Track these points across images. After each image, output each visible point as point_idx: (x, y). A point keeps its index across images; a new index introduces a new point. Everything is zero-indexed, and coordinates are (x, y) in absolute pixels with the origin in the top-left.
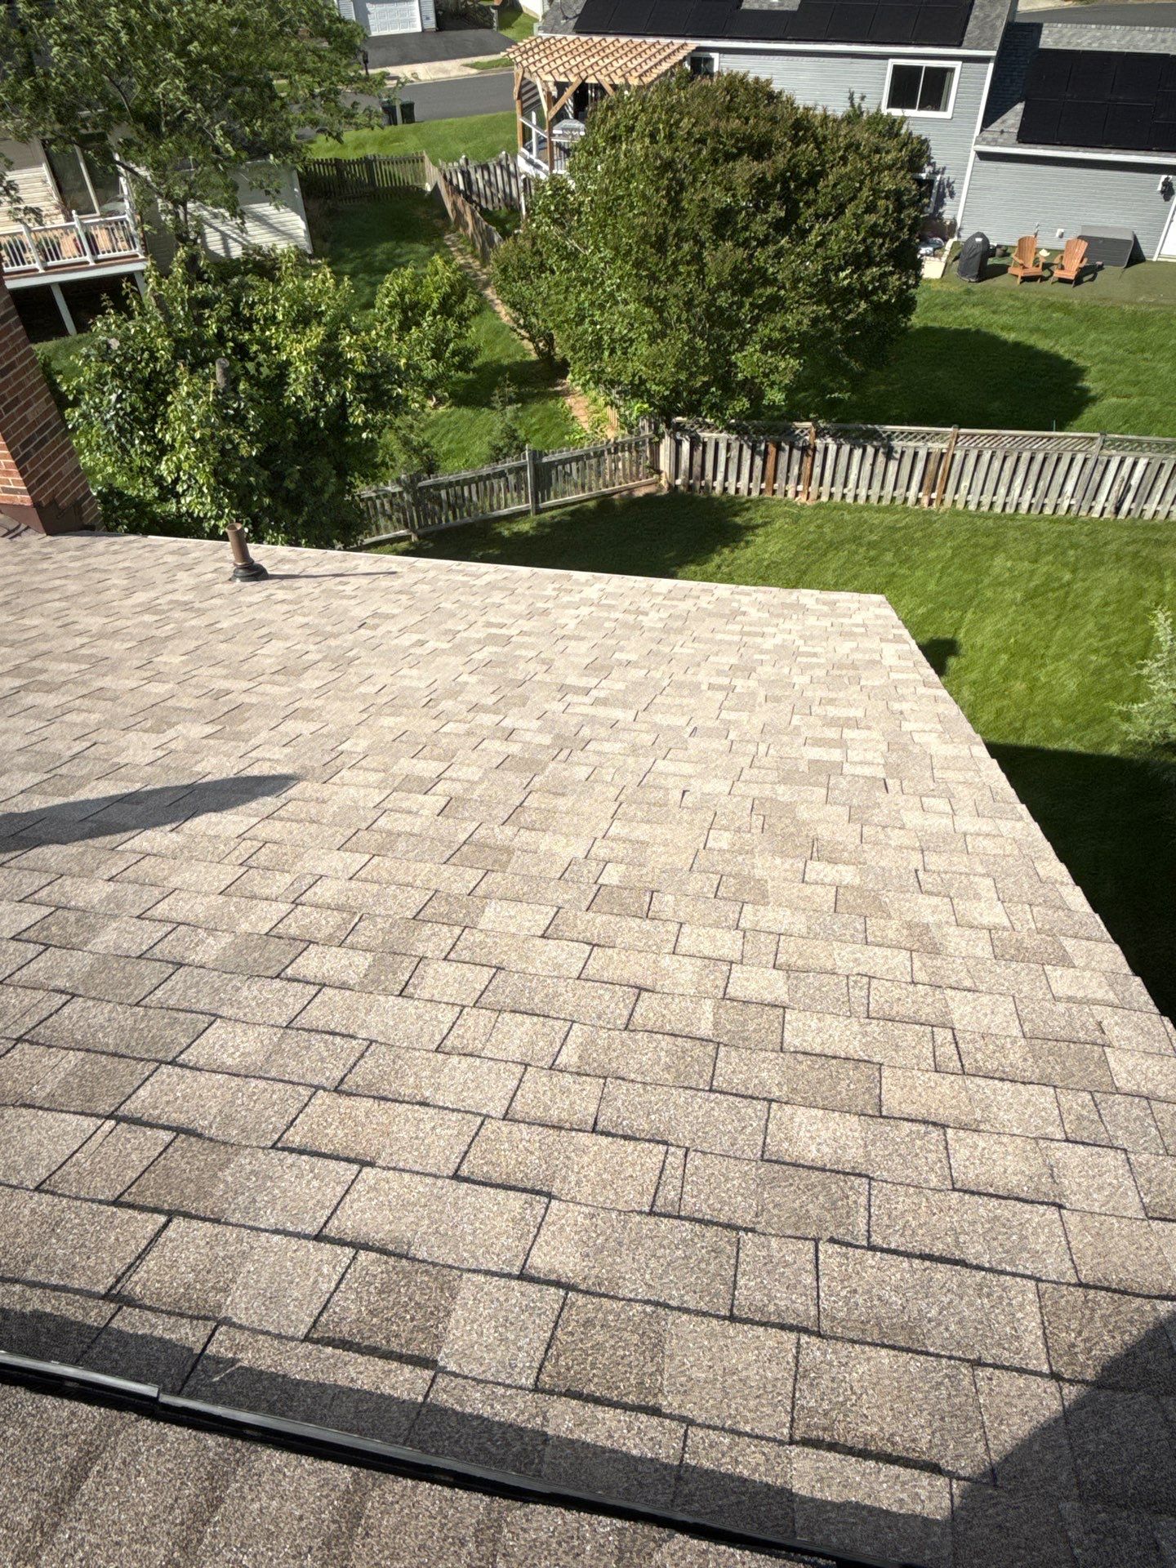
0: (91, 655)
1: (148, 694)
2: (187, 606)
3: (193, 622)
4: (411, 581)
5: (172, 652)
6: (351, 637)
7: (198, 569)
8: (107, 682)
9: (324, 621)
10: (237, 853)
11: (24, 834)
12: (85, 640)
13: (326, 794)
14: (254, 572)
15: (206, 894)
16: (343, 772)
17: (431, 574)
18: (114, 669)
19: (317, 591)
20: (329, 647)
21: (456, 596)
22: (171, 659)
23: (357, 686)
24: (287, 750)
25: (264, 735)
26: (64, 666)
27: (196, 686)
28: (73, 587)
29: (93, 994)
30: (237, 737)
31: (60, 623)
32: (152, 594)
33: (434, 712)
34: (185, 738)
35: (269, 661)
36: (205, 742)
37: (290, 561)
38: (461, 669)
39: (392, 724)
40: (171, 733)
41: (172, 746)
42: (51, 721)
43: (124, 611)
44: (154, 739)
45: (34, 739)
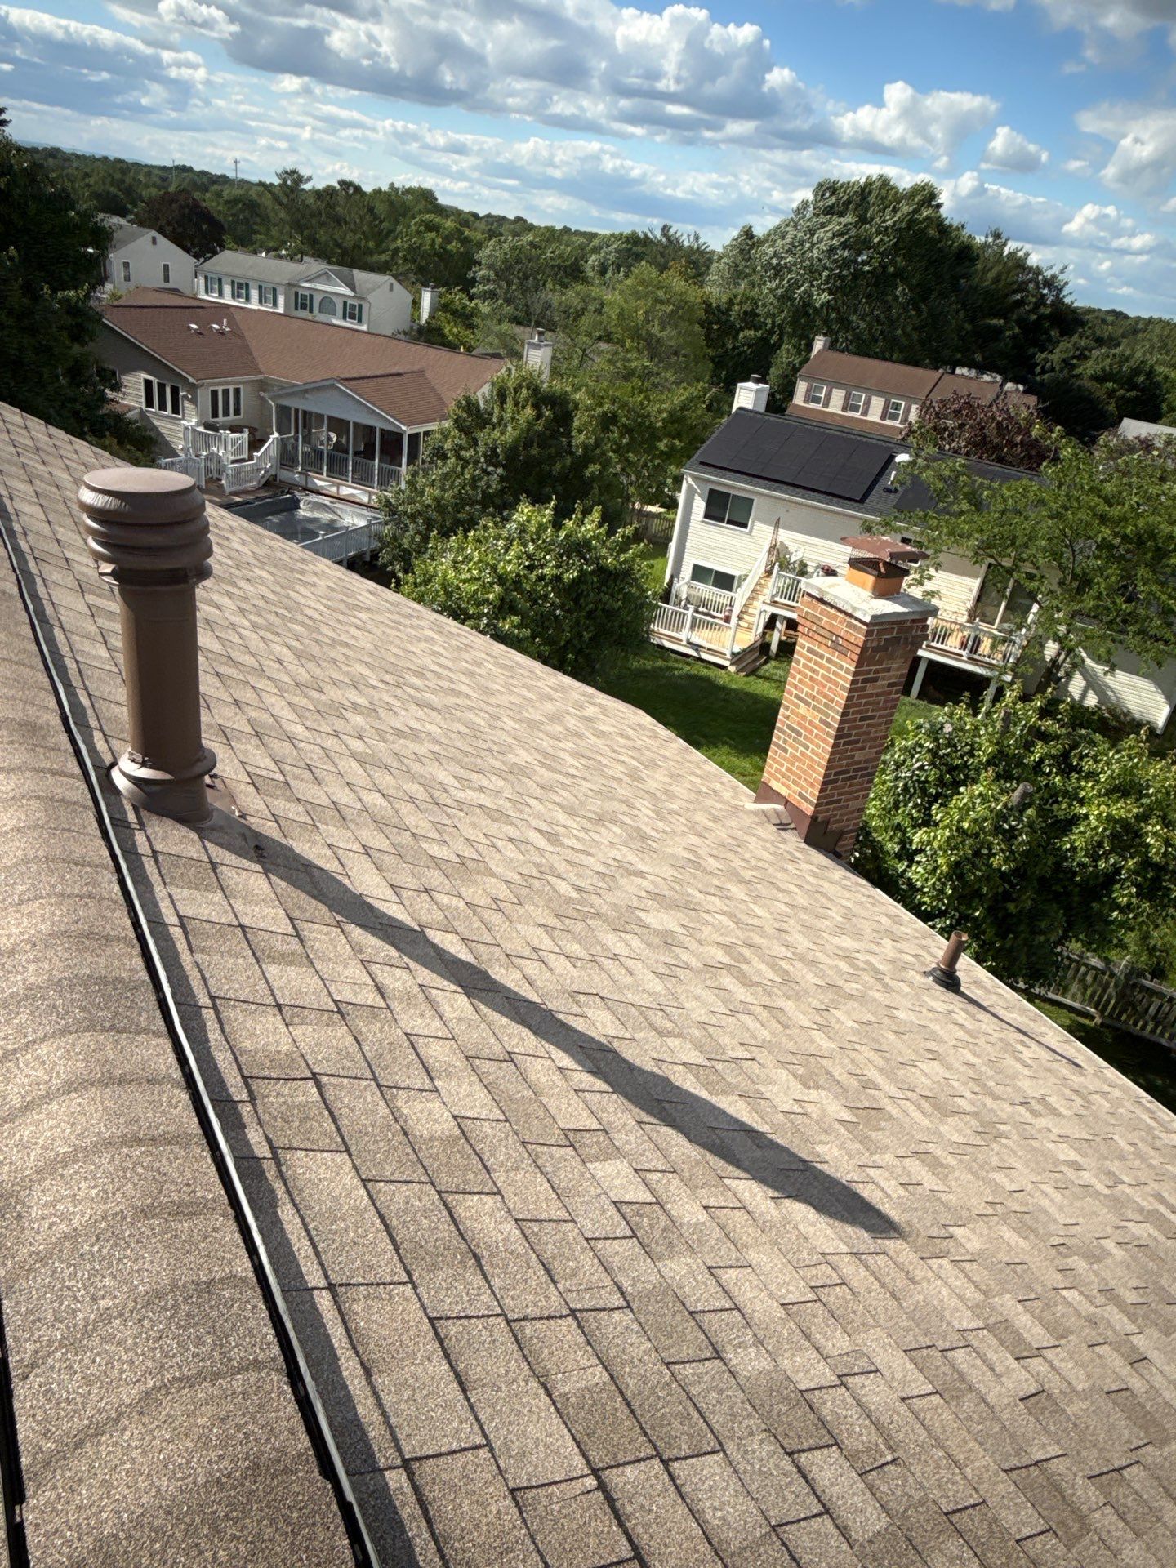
0: (787, 972)
1: (812, 1041)
2: (877, 974)
3: (877, 995)
4: (1092, 1088)
5: (847, 1013)
6: (1009, 1109)
7: (902, 945)
8: (788, 1005)
9: (990, 1073)
10: (814, 1271)
11: (667, 1106)
12: (789, 955)
13: (919, 1274)
14: (949, 980)
15: (771, 1295)
16: (944, 1262)
17: (1117, 1093)
18: (797, 997)
19: (996, 1035)
20: (984, 1105)
21: (1134, 1137)
22: (845, 1019)
23: (994, 1169)
24: (901, 1192)
25: (888, 1158)
26: (763, 968)
27: (853, 1061)
28: (801, 900)
29: (642, 1320)
30: (864, 1140)
31: (777, 925)
32: (856, 945)
33: (1061, 1262)
34: (823, 1110)
35: (923, 1080)
36: (837, 1126)
37: (983, 988)
38: (1109, 1230)
39: (1013, 1243)
40: (814, 1095)
41: (810, 1108)
42: (733, 1012)
43: (828, 947)
44: (797, 1090)
45: (714, 1020)
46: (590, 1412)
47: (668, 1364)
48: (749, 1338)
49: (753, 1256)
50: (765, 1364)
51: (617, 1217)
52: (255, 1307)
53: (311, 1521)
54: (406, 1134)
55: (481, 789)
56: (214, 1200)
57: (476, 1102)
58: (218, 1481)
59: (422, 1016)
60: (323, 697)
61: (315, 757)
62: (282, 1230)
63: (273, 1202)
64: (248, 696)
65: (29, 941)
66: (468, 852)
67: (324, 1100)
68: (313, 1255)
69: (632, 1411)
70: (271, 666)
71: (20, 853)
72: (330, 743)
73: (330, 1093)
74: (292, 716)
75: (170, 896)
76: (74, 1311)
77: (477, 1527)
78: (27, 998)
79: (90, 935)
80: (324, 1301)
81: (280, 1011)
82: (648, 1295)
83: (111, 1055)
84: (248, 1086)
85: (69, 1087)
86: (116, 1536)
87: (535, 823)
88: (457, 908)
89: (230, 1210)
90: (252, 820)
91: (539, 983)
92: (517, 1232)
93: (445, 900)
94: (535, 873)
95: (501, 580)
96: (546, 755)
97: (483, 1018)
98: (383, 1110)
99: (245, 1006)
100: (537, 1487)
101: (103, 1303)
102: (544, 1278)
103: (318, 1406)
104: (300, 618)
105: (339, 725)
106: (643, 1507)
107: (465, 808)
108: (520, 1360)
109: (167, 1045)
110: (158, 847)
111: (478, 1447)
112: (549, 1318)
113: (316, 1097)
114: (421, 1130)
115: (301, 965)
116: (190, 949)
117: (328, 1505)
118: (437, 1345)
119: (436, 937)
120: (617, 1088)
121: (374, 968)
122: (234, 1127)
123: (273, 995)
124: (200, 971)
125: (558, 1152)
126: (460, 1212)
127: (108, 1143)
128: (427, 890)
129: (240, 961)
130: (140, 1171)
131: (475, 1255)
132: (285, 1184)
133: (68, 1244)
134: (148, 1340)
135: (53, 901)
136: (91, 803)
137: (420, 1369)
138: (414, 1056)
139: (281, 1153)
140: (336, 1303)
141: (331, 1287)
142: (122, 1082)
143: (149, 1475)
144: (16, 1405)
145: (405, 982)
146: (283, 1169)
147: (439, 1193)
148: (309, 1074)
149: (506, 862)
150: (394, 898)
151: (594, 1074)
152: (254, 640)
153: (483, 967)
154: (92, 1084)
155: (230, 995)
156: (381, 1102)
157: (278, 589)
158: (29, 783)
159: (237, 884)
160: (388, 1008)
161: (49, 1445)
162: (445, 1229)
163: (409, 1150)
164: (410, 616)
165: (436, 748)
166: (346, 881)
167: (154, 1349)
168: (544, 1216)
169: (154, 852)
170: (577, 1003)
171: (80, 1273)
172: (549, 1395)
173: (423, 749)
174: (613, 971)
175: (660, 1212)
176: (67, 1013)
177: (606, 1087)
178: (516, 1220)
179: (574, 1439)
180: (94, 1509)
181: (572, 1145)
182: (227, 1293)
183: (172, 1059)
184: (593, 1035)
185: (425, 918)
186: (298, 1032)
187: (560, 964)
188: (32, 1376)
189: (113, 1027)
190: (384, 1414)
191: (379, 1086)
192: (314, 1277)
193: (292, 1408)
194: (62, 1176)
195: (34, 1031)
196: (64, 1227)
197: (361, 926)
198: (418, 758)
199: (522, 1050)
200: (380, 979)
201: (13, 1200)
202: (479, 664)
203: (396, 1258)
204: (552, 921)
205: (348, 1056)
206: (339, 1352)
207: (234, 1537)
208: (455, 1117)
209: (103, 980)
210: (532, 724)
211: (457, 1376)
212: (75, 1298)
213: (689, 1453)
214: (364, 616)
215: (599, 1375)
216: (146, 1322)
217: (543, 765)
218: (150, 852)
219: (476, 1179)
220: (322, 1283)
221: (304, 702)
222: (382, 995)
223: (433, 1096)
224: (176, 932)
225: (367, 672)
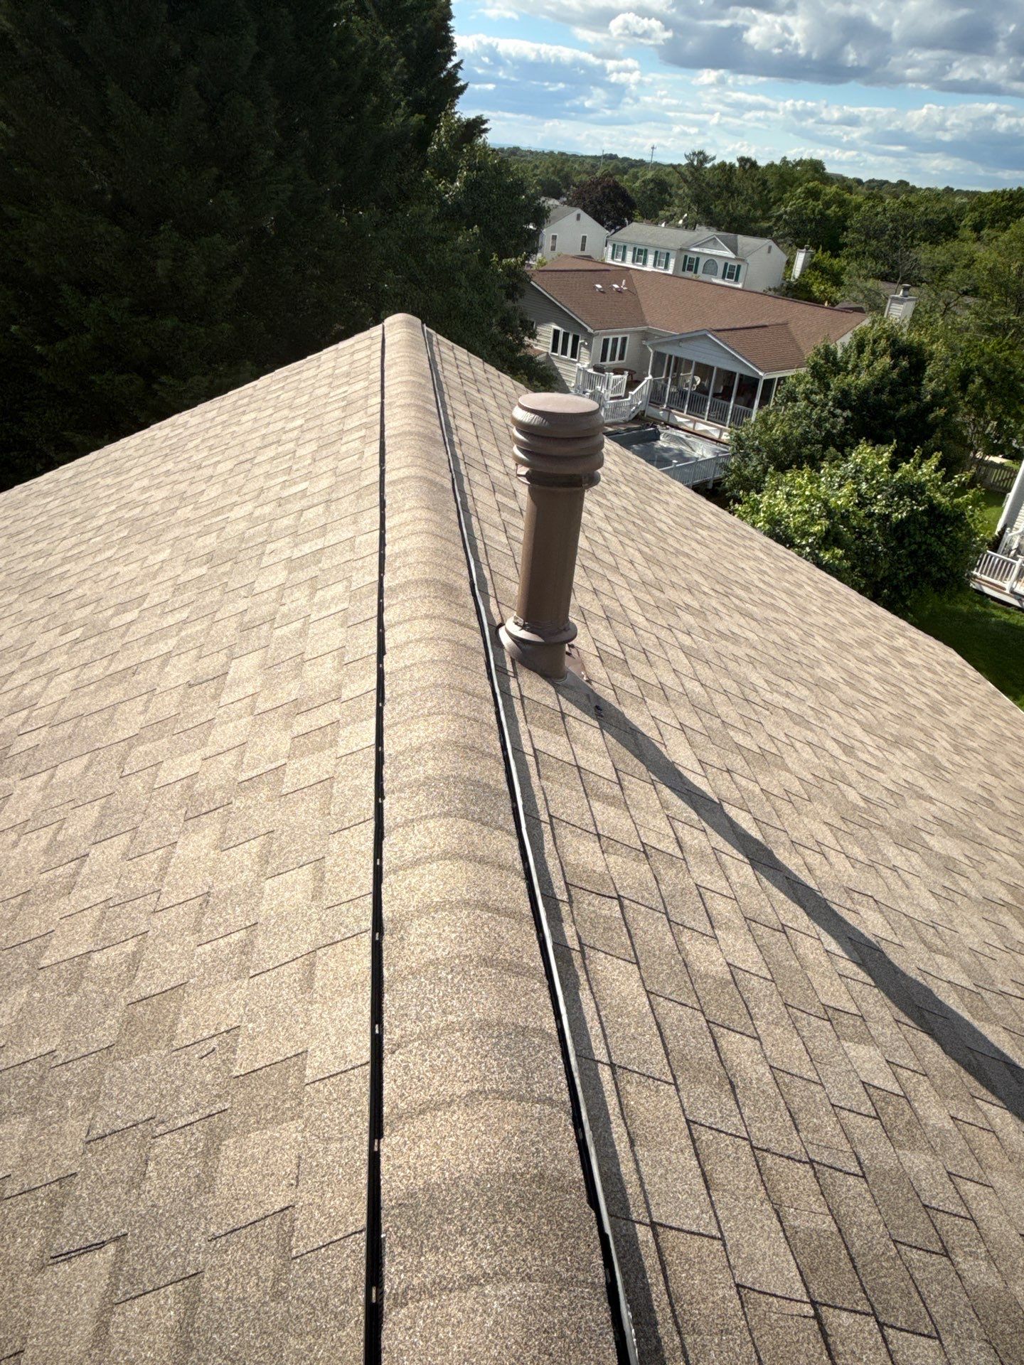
46: (815, 1251)
47: (895, 1242)
48: (982, 1250)
49: (997, 1179)
50: (995, 1281)
51: (864, 1097)
52: (555, 1058)
53: (577, 1235)
54: (686, 965)
55: (788, 695)
56: (535, 968)
57: (749, 958)
58: (514, 1176)
59: (711, 873)
60: (662, 596)
61: (650, 643)
62: (580, 1008)
63: (576, 985)
64: (604, 587)
65: (431, 744)
66: (769, 746)
67: (624, 919)
68: (601, 1036)
69: (855, 1267)
70: (625, 567)
71: (432, 679)
72: (663, 634)
73: (630, 915)
74: (636, 608)
75: (529, 732)
76: (430, 1017)
77: (704, 1300)
78: (424, 784)
79: (472, 748)
80: (605, 1074)
81: (599, 840)
82: (885, 1174)
83: (476, 839)
84: (568, 891)
85: (446, 855)
86: (439, 1185)
87: (833, 733)
88: (753, 792)
89: (545, 980)
90: (595, 685)
91: (818, 873)
92: (770, 1077)
93: (744, 782)
94: (827, 777)
95: (830, 513)
96: (851, 675)
97: (764, 890)
98: (669, 939)
99: (574, 829)
100: (760, 1292)
101: (451, 1018)
102: (789, 1123)
103: (592, 1151)
104: (651, 527)
105: (673, 621)
106: (853, 1352)
107: (771, 707)
108: (759, 1183)
109: (516, 843)
110: (525, 694)
111: (713, 1238)
112: (788, 1158)
113: (618, 914)
114: (701, 967)
115: (619, 807)
116: (539, 775)
117: (591, 1228)
118: (690, 1142)
119: (732, 812)
120: (879, 984)
121: (676, 824)
122: (556, 919)
123: (595, 825)
124: (544, 794)
125: (816, 1022)
126: (723, 1043)
127: (466, 903)
128: (728, 771)
129: (574, 793)
130: (487, 930)
131: (731, 1083)
132: (587, 974)
133: (431, 968)
134: (477, 1053)
135: (450, 717)
136: (483, 651)
137: (674, 1156)
138: (700, 905)
139: (587, 950)
140: (614, 1079)
141: (612, 1066)
142: (482, 861)
143: (466, 1151)
144: (385, 1069)
145: (700, 841)
146: (587, 962)
147: (708, 1021)
148: (615, 895)
149: (801, 760)
150: (699, 770)
151: (859, 965)
152: (614, 542)
153: (770, 846)
154: (461, 858)
155: (563, 817)
156: (669, 934)
157: (637, 503)
158: (445, 629)
159: (579, 733)
160: (684, 859)
161: (403, 1105)
162: (709, 1053)
163: (688, 980)
164: (743, 537)
165: (753, 653)
166: (663, 749)
167: (481, 1063)
168: (795, 1071)
169: (522, 696)
170: (852, 899)
171: (437, 991)
172: (781, 1223)
173: (741, 652)
174: (890, 880)
175: (907, 1107)
176: (450, 801)
177: (869, 980)
178: (771, 1067)
179: (798, 1268)
180: (427, 1161)
181: (829, 1020)
182: (537, 1041)
183: (517, 854)
184: (863, 931)
185: (725, 793)
186: (612, 859)
187: (840, 862)
188: (397, 1052)
189: (479, 820)
190: (641, 1179)
191: (669, 920)
192: (600, 1053)
193: (572, 1144)
194: (433, 918)
195: (427, 809)
196: (430, 955)
197: (670, 787)
198: (736, 659)
199: (795, 926)
200: (680, 834)
201: (399, 925)
202: (800, 586)
203: (665, 1061)
204: (837, 822)
205: (647, 889)
206: (612, 1118)
207: (520, 1221)
208: (729, 965)
209: (477, 783)
210: (841, 645)
211: (704, 1174)
212: (432, 1007)
213: (905, 1326)
214: (705, 533)
215: (827, 1224)
216: (478, 1041)
217: (848, 683)
218: (519, 696)
219: (739, 1021)
220: (605, 1060)
221: (647, 598)
222: (680, 847)
223: (712, 941)
224: (530, 760)
225: (701, 580)
